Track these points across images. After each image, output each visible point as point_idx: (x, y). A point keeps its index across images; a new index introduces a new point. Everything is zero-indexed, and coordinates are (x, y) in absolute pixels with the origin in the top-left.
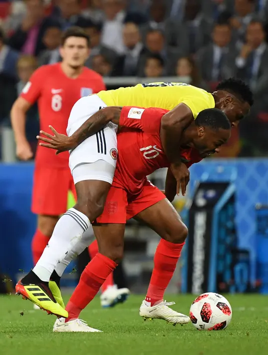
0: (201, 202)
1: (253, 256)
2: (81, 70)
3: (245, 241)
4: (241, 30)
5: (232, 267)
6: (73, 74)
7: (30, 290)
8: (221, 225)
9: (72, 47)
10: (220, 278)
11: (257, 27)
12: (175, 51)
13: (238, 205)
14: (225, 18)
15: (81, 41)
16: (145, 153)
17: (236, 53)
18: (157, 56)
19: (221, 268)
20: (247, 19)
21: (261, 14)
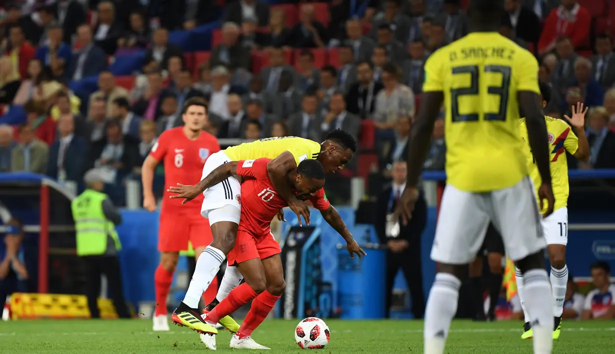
0: (292, 243)
1: (335, 288)
2: (201, 133)
3: (328, 275)
4: (326, 100)
5: (317, 297)
6: (193, 137)
7: (182, 317)
8: (308, 262)
9: (193, 113)
10: (307, 306)
11: (339, 97)
12: (272, 117)
13: (323, 245)
14: (312, 90)
15: (201, 109)
16: (263, 197)
17: (321, 120)
18: (256, 122)
19: (308, 298)
20: (331, 91)
21: (343, 87)
